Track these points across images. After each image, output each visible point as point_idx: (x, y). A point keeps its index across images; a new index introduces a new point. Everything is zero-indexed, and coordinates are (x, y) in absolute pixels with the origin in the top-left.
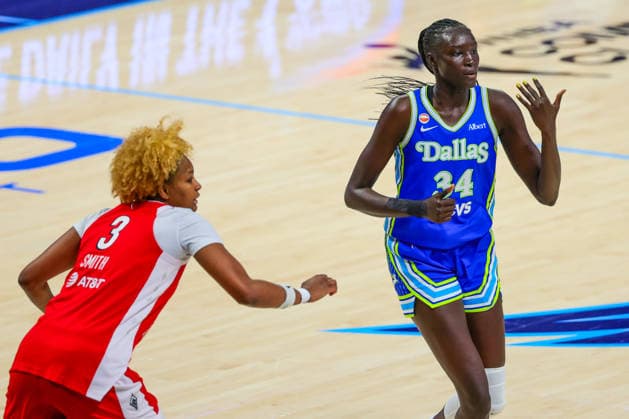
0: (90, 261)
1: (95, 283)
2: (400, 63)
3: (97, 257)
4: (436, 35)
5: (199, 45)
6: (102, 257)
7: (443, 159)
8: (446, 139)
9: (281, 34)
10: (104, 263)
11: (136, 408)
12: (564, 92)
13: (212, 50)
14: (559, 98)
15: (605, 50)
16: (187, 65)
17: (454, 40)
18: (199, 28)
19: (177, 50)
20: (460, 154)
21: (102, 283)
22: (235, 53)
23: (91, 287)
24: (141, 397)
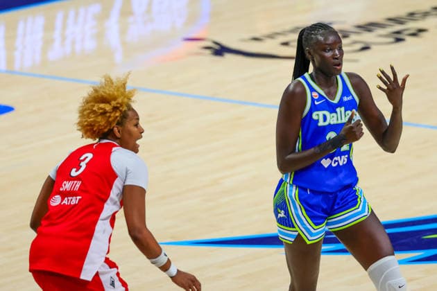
0: (67, 186)
1: (75, 200)
2: (208, 52)
3: (71, 182)
4: (313, 36)
5: (64, 38)
6: (75, 182)
7: (332, 123)
8: (332, 108)
9: (123, 31)
10: (78, 186)
11: (114, 286)
12: (408, 76)
13: (73, 43)
14: (404, 80)
15: (355, 42)
16: (55, 52)
17: (326, 39)
18: (64, 26)
19: (48, 43)
20: (341, 119)
21: (80, 200)
22: (90, 45)
23: (72, 203)
24: (116, 279)
